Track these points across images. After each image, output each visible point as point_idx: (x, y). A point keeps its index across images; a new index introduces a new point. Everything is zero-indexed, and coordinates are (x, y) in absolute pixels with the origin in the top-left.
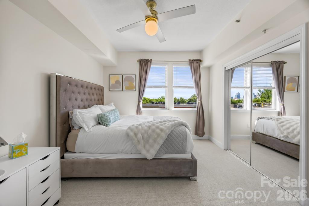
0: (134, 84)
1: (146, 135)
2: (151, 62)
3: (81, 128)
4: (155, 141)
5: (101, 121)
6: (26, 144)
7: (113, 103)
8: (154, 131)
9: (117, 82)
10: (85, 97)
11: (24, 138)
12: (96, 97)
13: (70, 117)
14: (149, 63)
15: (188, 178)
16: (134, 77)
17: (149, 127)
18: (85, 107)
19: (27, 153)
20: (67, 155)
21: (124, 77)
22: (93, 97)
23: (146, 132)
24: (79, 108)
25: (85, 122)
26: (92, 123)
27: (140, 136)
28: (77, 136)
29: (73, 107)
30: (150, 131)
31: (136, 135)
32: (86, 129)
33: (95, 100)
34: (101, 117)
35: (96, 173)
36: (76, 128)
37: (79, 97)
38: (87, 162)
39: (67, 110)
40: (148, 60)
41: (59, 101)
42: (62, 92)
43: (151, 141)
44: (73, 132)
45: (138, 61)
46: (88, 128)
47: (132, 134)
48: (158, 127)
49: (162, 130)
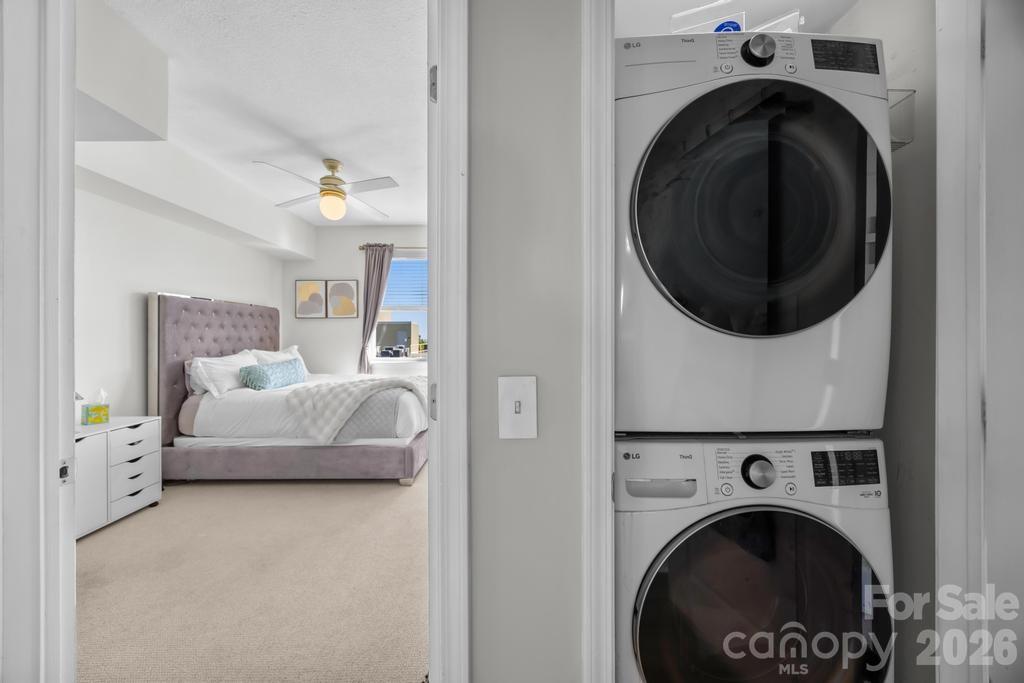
0: (355, 302)
1: (320, 405)
2: (391, 251)
3: (206, 391)
4: (334, 412)
5: (249, 379)
6: (107, 406)
7: (296, 347)
8: (336, 396)
9: (314, 297)
10: (222, 334)
11: (103, 398)
12: (255, 334)
13: (187, 372)
14: (387, 252)
15: (395, 481)
16: (353, 285)
17: (331, 390)
18: (222, 354)
19: (107, 419)
20: (178, 441)
21: (330, 284)
22: (245, 334)
23: (323, 397)
24: (209, 355)
25: (213, 381)
26: (229, 383)
27: (309, 403)
28: (197, 405)
29: (195, 354)
30: (330, 397)
31: (302, 403)
32: (215, 394)
33: (251, 339)
34: (249, 373)
35: (230, 471)
36: (197, 392)
37: (209, 334)
38: (212, 453)
39: (179, 359)
40: (384, 246)
41: (164, 342)
42: (169, 324)
43: (328, 413)
44: (191, 400)
45: (362, 248)
46: (219, 391)
47: (295, 401)
48: (346, 390)
49: (350, 394)
